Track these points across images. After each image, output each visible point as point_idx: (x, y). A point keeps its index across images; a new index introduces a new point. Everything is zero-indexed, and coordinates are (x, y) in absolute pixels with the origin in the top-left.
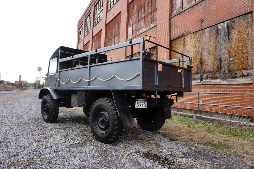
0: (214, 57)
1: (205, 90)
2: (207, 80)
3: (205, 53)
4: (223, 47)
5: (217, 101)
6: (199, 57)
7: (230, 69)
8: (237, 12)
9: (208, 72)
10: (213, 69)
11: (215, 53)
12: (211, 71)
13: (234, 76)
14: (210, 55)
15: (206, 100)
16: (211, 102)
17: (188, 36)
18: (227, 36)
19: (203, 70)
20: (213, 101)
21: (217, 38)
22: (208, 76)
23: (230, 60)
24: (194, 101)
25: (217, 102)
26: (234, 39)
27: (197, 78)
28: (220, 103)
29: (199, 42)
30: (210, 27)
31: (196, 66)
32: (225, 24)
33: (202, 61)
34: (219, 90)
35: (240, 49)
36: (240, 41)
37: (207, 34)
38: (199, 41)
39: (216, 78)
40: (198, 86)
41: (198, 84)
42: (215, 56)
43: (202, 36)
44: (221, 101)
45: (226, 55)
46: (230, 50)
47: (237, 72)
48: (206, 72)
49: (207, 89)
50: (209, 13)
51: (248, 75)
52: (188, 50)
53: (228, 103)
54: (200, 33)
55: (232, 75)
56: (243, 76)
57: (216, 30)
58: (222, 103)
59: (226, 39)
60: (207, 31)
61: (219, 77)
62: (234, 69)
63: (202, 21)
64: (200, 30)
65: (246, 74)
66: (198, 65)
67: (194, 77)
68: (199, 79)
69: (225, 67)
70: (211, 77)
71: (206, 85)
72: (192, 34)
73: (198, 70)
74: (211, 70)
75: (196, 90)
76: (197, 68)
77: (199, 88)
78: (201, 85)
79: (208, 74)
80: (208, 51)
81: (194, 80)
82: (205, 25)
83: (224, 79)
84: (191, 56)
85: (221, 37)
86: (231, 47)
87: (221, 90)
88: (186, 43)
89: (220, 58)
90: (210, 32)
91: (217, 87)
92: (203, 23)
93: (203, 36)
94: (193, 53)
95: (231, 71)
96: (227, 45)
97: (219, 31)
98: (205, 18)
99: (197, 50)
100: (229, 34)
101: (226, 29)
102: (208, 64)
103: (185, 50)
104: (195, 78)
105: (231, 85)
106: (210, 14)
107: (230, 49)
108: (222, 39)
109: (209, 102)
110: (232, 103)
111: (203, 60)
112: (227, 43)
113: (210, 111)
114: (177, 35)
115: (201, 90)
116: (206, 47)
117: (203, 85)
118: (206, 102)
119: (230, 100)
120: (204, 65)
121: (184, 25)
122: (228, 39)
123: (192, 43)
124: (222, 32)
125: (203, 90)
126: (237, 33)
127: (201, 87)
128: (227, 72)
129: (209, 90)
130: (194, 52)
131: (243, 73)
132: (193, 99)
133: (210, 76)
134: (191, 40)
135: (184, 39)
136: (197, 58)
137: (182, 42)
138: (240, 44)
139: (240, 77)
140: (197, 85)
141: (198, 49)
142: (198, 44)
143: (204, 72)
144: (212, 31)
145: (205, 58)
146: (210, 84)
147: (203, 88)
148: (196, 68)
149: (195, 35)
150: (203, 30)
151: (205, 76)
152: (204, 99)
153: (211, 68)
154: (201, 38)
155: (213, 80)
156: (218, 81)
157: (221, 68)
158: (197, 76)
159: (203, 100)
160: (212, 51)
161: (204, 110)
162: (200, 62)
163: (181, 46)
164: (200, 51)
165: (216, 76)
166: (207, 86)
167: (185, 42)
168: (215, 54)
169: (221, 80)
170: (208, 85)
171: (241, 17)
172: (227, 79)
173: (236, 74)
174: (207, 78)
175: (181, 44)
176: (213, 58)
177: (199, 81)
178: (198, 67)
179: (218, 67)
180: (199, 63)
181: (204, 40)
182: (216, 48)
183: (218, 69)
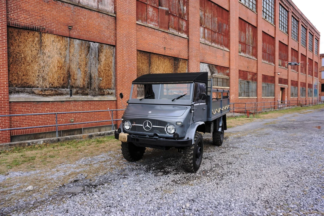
0: (85, 74)
1: (76, 107)
2: (77, 95)
3: (74, 67)
4: (94, 66)
5: (89, 116)
6: (66, 69)
7: (99, 87)
8: (105, 39)
9: (77, 87)
10: (84, 85)
11: (85, 69)
12: (81, 87)
13: (103, 94)
14: (80, 70)
15: (78, 117)
16: (84, 118)
17: (50, 35)
18: (97, 57)
19: (71, 84)
20: (85, 117)
21: (87, 55)
22: (78, 92)
23: (99, 80)
24: (62, 120)
25: (89, 118)
26: (103, 62)
27: (65, 92)
28: (92, 118)
29: (65, 51)
30: (81, 41)
31: (62, 78)
32: (97, 45)
33: (69, 73)
34: (91, 106)
35: (107, 71)
36: (107, 65)
37: (76, 45)
38: (66, 49)
39: (87, 94)
40: (67, 103)
41: (68, 100)
42: (85, 72)
43: (69, 45)
44: (93, 116)
45: (97, 74)
46: (99, 71)
47: (105, 90)
48: (75, 87)
49: (79, 105)
50: (79, 23)
51: (112, 94)
52: (49, 54)
53: (99, 117)
54: (67, 41)
55: (101, 92)
56: (109, 94)
57: (87, 46)
58: (94, 117)
59: (96, 59)
60: (76, 42)
61: (90, 94)
62: (102, 88)
63: (71, 28)
64: (67, 37)
65: (110, 93)
66: (64, 77)
67: (60, 91)
68: (68, 94)
69: (95, 85)
70: (81, 93)
71: (77, 101)
72: (56, 36)
73: (64, 83)
74: (81, 85)
75: (64, 107)
76: (63, 80)
77: (68, 104)
78: (71, 101)
79: (77, 89)
80: (78, 65)
81: (61, 95)
82: (74, 34)
83: (94, 96)
84: (55, 64)
85: (92, 55)
86: (100, 68)
87: (93, 106)
88: (45, 44)
89: (91, 76)
90: (80, 45)
91: (89, 104)
92: (71, 30)
93: (71, 46)
94: (57, 61)
95: (100, 89)
96: (97, 65)
97: (90, 49)
98: (74, 26)
99: (63, 60)
100: (99, 56)
101: (97, 50)
102: (78, 79)
103: (44, 54)
104: (62, 92)
105: (101, 101)
106: (81, 26)
107: (99, 69)
108: (92, 57)
109: (82, 118)
110: (102, 117)
111: (71, 73)
112: (97, 63)
113: (83, 127)
114: (23, 23)
115: (72, 107)
116: (75, 59)
117: (73, 102)
118: (77, 119)
119: (100, 114)
120: (72, 79)
121: (40, 16)
122: (98, 60)
123: (55, 48)
124: (93, 51)
125: (73, 107)
126: (105, 57)
127: (71, 103)
128: (97, 90)
129: (81, 106)
130: (59, 60)
131: (108, 92)
132: (60, 119)
133: (80, 91)
134: (54, 43)
135: (41, 36)
136: (63, 69)
137: (37, 39)
138: (107, 68)
139: (107, 94)
140: (65, 102)
141: (65, 59)
142: (64, 52)
143: (72, 87)
144: (82, 45)
145: (74, 71)
146: (83, 100)
147: (73, 104)
148: (61, 81)
149: (60, 39)
150: (72, 39)
151: (74, 91)
152: (75, 116)
153: (81, 84)
154: (68, 47)
155: (84, 96)
156: (89, 97)
157: (91, 85)
158: (65, 90)
159: (74, 118)
160: (82, 67)
161: (77, 128)
162: (68, 75)
163: (34, 45)
164: (68, 62)
165: (86, 92)
166: (78, 103)
167: (42, 41)
168: (85, 71)
169: (92, 97)
170: (80, 102)
171: (107, 45)
172: (97, 95)
173: (104, 92)
174: (77, 93)
175: (34, 41)
176: (83, 73)
177: (69, 96)
178: (65, 80)
179: (87, 84)
180: (66, 75)
181: (72, 50)
182: (86, 64)
183: (88, 85)
